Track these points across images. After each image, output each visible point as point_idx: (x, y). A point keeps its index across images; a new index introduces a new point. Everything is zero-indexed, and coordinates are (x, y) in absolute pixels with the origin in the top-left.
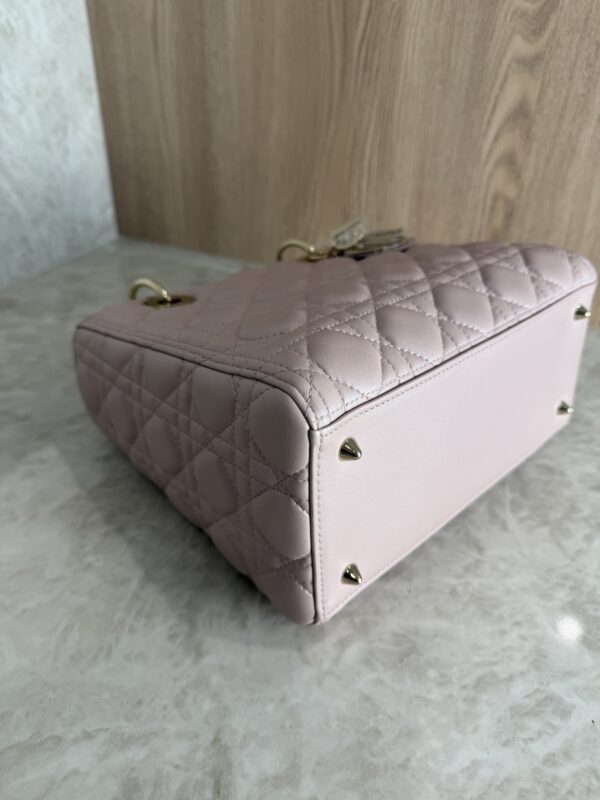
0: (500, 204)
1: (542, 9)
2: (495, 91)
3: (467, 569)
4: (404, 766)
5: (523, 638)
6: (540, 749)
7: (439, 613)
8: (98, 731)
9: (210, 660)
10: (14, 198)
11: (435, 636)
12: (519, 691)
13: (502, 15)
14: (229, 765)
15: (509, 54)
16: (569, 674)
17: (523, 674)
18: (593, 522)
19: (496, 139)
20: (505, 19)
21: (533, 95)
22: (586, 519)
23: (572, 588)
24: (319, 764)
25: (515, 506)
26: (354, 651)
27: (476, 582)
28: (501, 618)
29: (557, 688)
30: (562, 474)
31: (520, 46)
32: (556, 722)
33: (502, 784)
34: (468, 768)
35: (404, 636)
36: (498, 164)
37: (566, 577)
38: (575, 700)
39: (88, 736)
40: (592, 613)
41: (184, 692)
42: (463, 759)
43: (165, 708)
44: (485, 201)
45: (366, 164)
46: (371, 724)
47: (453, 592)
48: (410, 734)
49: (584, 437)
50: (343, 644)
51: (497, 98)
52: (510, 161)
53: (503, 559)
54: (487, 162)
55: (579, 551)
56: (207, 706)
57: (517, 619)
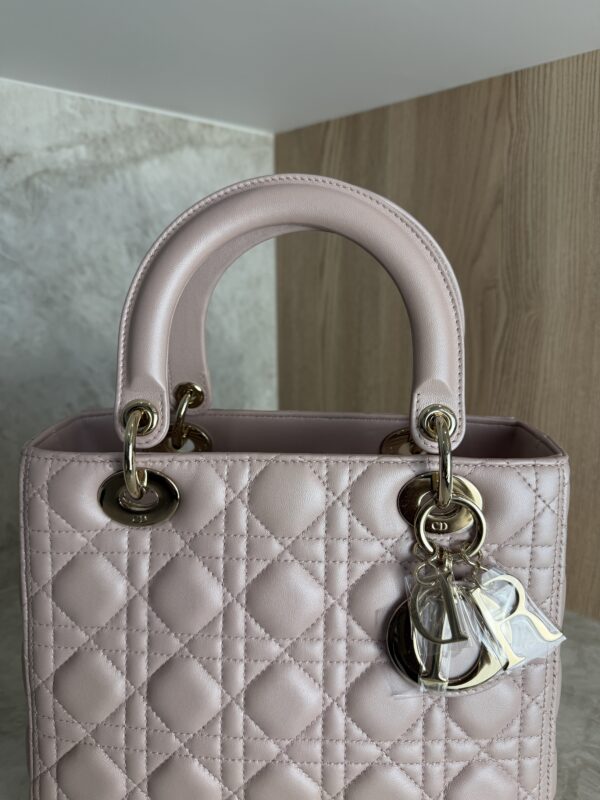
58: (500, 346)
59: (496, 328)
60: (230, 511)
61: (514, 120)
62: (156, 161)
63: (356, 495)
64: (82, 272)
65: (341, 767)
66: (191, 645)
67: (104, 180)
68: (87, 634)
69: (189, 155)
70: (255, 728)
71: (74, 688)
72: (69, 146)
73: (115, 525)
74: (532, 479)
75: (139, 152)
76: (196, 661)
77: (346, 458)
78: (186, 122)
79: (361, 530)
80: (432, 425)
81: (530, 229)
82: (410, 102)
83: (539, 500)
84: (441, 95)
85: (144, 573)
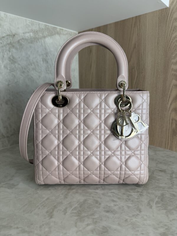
2: (169, 93)
3: (133, 216)
7: (119, 224)
8: (20, 227)
9: (53, 219)
11: (115, 230)
15: (172, 84)
19: (171, 104)
20: (170, 76)
23: (166, 229)
25: (157, 203)
26: (90, 227)
27: (134, 220)
28: (138, 231)
31: (175, 82)
35: (106, 227)
36: (172, 111)
37: (166, 225)
39: (17, 228)
41: (43, 225)
43: (37, 227)
44: (170, 120)
47: (126, 220)
50: (88, 225)
51: (170, 94)
52: (175, 110)
53: (146, 216)
54: (169, 110)
55: (174, 219)
56: (47, 229)
57: (143, 232)
58: (136, 83)
59: (134, 78)
60: (79, 104)
61: (138, 27)
62: (49, 38)
63: (106, 100)
64: (32, 65)
65: (103, 156)
66: (72, 132)
67: (37, 42)
68: (49, 131)
69: (57, 37)
70: (85, 149)
71: (46, 142)
72: (28, 33)
73: (55, 107)
74: (142, 95)
75: (45, 35)
76: (73, 135)
77: (104, 92)
78: (56, 28)
79: (107, 107)
80: (121, 85)
81: (142, 53)
82: (113, 23)
83: (143, 99)
84: (121, 21)
85: (61, 117)
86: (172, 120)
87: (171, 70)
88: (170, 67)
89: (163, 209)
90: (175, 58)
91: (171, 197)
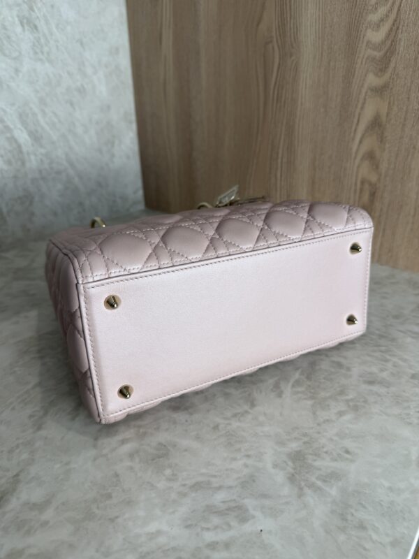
0: (367, 186)
1: (386, 54)
2: (358, 110)
3: (235, 415)
4: (112, 520)
5: (246, 466)
6: (209, 537)
7: (198, 438)
9: (43, 433)
10: (76, 180)
11: (186, 450)
12: (220, 497)
13: (359, 61)
14: (14, 490)
15: (366, 86)
16: (264, 496)
17: (230, 487)
18: (351, 404)
19: (361, 142)
20: (362, 63)
21: (384, 111)
22: (347, 401)
23: (305, 443)
24: (63, 504)
25: (297, 384)
26: (127, 448)
27: (235, 424)
28: (239, 450)
29: (249, 503)
30: (348, 369)
31: (372, 80)
32: (234, 523)
33: (168, 550)
34: (152, 533)
35: (165, 446)
36: (363, 159)
37: (305, 435)
38: (258, 514)
40: (310, 461)
41: (17, 446)
42: (152, 527)
44: (356, 184)
45: (279, 161)
46: (109, 491)
47: (216, 427)
48: (129, 503)
49: (383, 348)
50: (123, 442)
51: (360, 115)
52: (370, 156)
53: (265, 414)
54: (355, 158)
55: (328, 421)
56: (25, 456)
57: (249, 453)
58: (275, 83)
59: (272, 71)
86: (363, 183)
87: (365, 44)
88: (362, 37)
89: (305, 399)
90: (376, 9)
91: (333, 370)
